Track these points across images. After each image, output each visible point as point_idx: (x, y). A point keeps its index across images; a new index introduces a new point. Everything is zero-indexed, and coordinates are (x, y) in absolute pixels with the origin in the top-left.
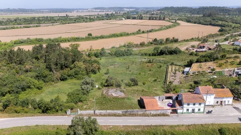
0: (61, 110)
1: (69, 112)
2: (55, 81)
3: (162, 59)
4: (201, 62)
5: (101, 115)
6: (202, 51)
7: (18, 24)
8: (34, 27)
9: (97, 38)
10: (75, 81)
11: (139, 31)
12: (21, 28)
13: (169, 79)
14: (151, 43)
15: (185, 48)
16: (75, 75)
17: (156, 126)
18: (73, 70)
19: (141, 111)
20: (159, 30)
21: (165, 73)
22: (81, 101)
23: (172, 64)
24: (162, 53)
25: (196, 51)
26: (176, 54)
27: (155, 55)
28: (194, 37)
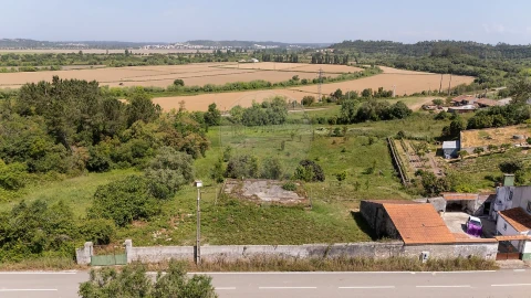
1: (86, 252)
3: (365, 129)
6: (466, 111)
9: (196, 91)
10: (132, 172)
11: (295, 78)
14: (329, 101)
15: (418, 106)
18: (130, 143)
20: (339, 80)
21: (387, 156)
22: (143, 215)
23: (400, 136)
24: (362, 117)
25: (450, 111)
26: (400, 118)
27: (345, 122)
28: (427, 90)
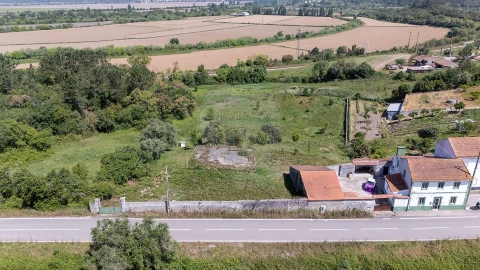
0: (77, 199)
1: (96, 204)
2: (85, 133)
3: (331, 88)
4: (425, 91)
5: (185, 214)
6: (422, 71)
7: (27, 23)
8: (59, 27)
9: (190, 48)
10: (132, 133)
11: (280, 34)
12: (31, 29)
13: (354, 128)
14: (306, 58)
15: (383, 65)
16: (135, 121)
17: (337, 245)
18: (130, 108)
19: (293, 204)
20: (320, 34)
21: (342, 116)
22: (135, 177)
23: (357, 97)
24: (331, 76)
25: (409, 71)
26: (364, 77)
27: (316, 81)
28: (398, 46)
